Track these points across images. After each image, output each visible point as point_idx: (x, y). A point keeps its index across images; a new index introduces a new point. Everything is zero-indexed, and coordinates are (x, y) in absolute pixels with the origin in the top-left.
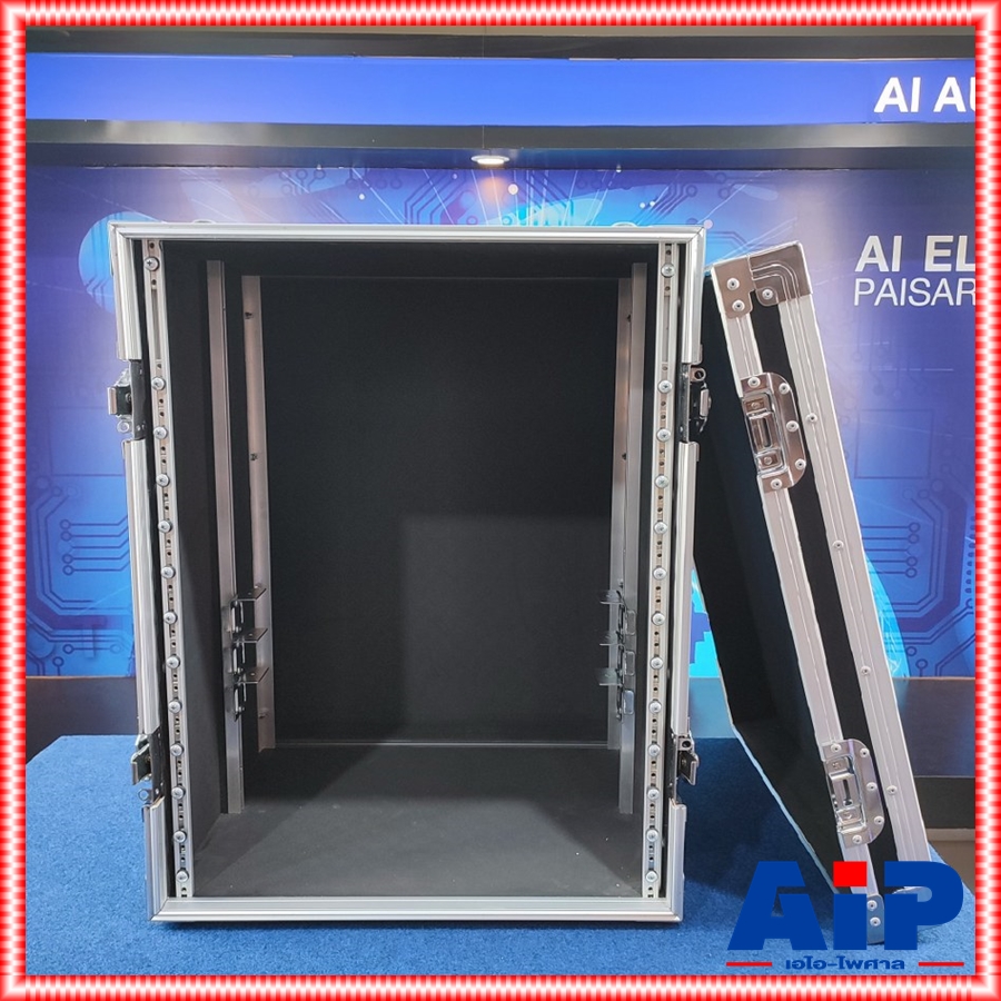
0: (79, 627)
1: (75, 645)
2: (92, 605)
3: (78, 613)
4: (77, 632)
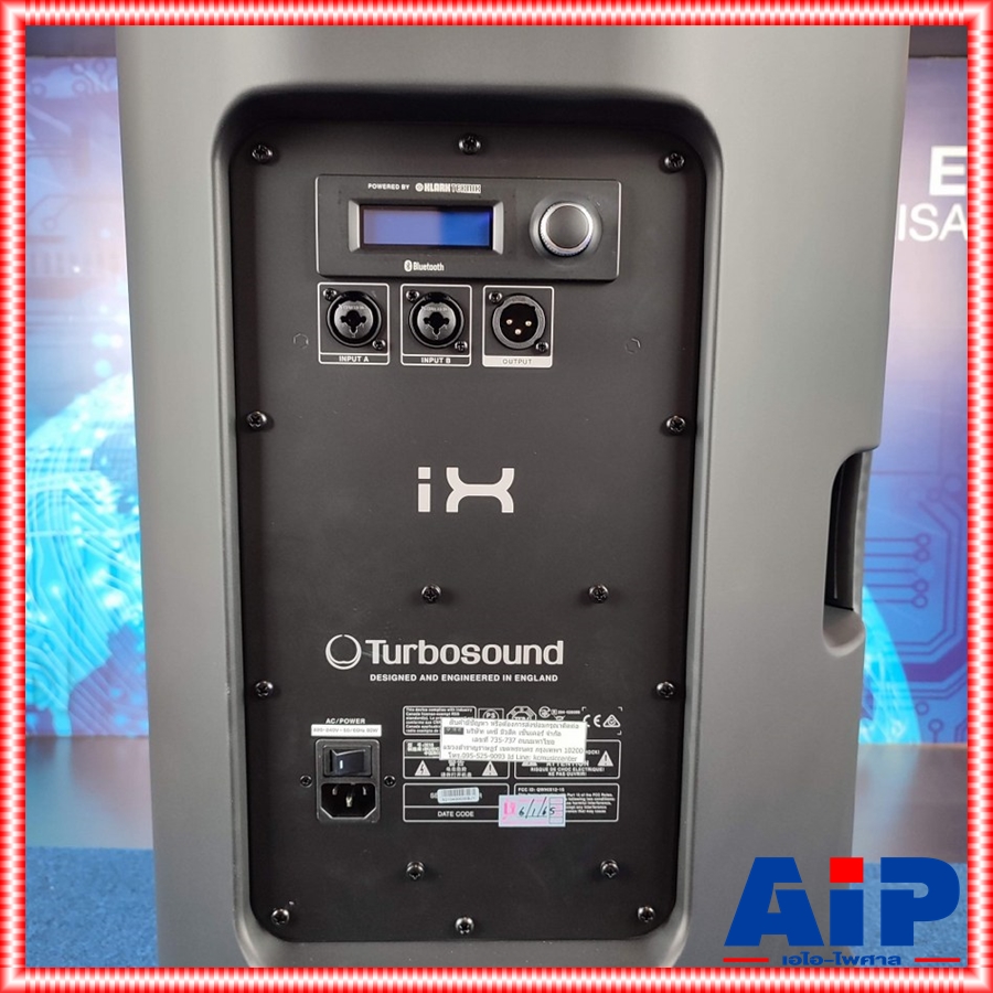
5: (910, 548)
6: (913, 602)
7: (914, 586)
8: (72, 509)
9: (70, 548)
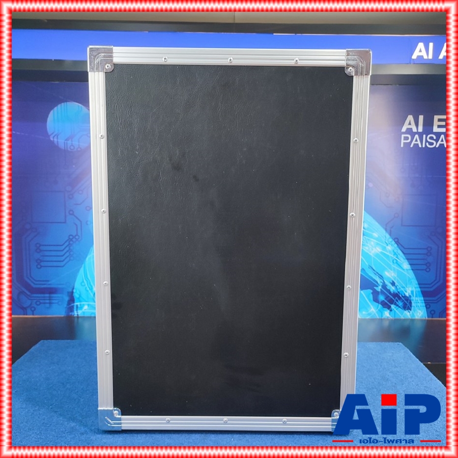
0: (43, 293)
1: (41, 301)
2: (49, 283)
3: (43, 286)
4: (42, 295)
5: (425, 251)
6: (426, 270)
7: (426, 264)
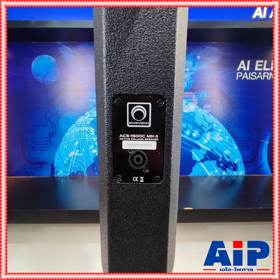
1: (37, 169)
2: (41, 159)
3: (37, 161)
4: (37, 166)
5: (246, 139)
6: (246, 149)
7: (247, 146)
8: (86, 134)
9: (86, 141)
